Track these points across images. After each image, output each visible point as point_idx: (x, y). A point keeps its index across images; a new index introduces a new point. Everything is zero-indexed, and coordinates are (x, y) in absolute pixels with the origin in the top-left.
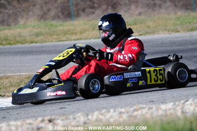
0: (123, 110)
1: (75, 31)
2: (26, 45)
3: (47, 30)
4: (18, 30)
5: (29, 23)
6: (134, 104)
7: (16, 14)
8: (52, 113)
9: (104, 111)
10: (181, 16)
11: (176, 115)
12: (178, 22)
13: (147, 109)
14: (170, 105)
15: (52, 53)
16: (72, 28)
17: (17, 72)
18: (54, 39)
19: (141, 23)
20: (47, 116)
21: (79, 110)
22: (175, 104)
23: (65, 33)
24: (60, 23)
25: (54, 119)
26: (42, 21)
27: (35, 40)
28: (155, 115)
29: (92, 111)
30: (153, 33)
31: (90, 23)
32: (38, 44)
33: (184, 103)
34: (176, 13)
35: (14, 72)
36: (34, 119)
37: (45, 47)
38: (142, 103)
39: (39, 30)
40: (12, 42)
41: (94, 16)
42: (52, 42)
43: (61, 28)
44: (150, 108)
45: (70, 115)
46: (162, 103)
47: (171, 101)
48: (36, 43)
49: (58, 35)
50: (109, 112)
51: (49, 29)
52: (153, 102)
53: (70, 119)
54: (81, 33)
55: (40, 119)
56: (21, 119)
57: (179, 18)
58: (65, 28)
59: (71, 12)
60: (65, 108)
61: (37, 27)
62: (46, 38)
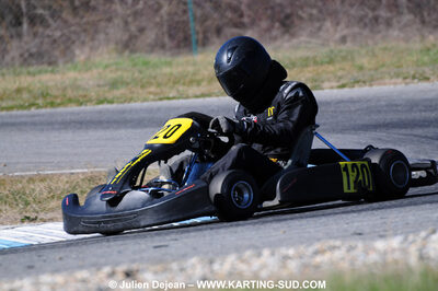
0: (291, 252)
1: (198, 77)
2: (89, 108)
3: (136, 75)
4: (72, 74)
5: (97, 60)
6: (319, 240)
7: (69, 39)
8: (137, 257)
9: (248, 253)
11: (407, 265)
12: (426, 59)
13: (344, 249)
14: (395, 242)
15: (146, 126)
16: (191, 69)
18: (150, 93)
19: (344, 58)
21: (195, 251)
22: (406, 239)
23: (176, 81)
25: (138, 270)
26: (127, 53)
27: (110, 96)
28: (359, 263)
29: (224, 253)
30: (371, 81)
32: (114, 106)
33: (425, 238)
34: (423, 37)
36: (93, 270)
37: (131, 111)
38: (336, 238)
40: (59, 101)
42: (145, 100)
43: (167, 70)
44: (351, 249)
45: (174, 261)
46: (381, 237)
47: (402, 233)
48: (111, 102)
49: (159, 85)
50: (259, 255)
51: (140, 72)
52: (360, 234)
53: (171, 271)
54: (211, 80)
55: (107, 270)
56: (66, 270)
57: (428, 49)
58: (176, 70)
59: (190, 35)
60: (166, 246)
61: (114, 67)
62: (132, 92)
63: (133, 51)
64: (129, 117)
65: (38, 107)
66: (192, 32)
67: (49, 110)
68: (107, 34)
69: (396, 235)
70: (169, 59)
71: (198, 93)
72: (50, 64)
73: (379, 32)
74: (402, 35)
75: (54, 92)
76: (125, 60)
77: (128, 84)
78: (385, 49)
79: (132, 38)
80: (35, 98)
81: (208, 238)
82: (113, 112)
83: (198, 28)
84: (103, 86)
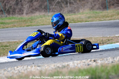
1: (108, 16)
2: (83, 23)
3: (94, 15)
4: (79, 15)
5: (85, 12)
8: (96, 57)
15: (96, 27)
16: (107, 14)
17: (78, 37)
18: (97, 19)
20: (93, 58)
21: (109, 56)
23: (103, 17)
24: (101, 11)
25: (97, 60)
26: (92, 10)
27: (88, 20)
29: (116, 56)
32: (89, 22)
35: (77, 37)
36: (86, 60)
37: (93, 23)
39: (90, 15)
40: (76, 21)
42: (96, 21)
43: (101, 14)
45: (104, 58)
48: (88, 21)
49: (99, 18)
51: (95, 14)
53: (105, 60)
54: (111, 16)
55: (89, 60)
56: (80, 60)
58: (103, 14)
59: (106, 6)
60: (102, 54)
62: (93, 19)
63: (93, 10)
65: (72, 23)
67: (74, 24)
68: (87, 6)
70: (102, 12)
71: (109, 19)
72: (74, 13)
75: (75, 19)
76: (92, 12)
77: (92, 17)
80: (71, 21)
81: (112, 53)
82: (89, 24)
83: (108, 4)
84: (87, 18)
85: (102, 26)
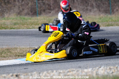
0: (61, 71)
1: (38, 23)
2: (8, 30)
4: (4, 21)
5: (11, 17)
6: (69, 68)
7: (3, 11)
8: (19, 71)
9: (50, 71)
10: (102, 17)
11: (93, 76)
12: (100, 21)
13: (76, 71)
14: (90, 70)
16: (36, 21)
18: (25, 27)
21: (35, 70)
22: (93, 69)
25: (19, 75)
26: (19, 16)
27: (14, 27)
28: (80, 75)
29: (43, 71)
31: (47, 19)
32: (15, 30)
33: (98, 69)
34: (99, 15)
36: (7, 74)
37: (19, 32)
38: (73, 68)
39: (17, 21)
41: (50, 14)
42: (23, 29)
43: (30, 21)
44: (78, 71)
45: (29, 72)
46: (86, 68)
47: (91, 68)
48: (14, 29)
49: (27, 25)
50: (53, 72)
51: (22, 21)
52: (80, 67)
57: (101, 18)
58: (32, 21)
59: (36, 12)
60: (27, 68)
61: (15, 19)
62: (20, 26)
63: (21, 15)
64: (18, 33)
66: (37, 11)
68: (14, 10)
69: (90, 68)
70: (30, 18)
73: (88, 13)
74: (94, 14)
76: (18, 18)
77: (19, 24)
78: (89, 18)
79: (21, 11)
81: (39, 67)
82: (14, 32)
83: (39, 10)
84: (13, 24)
85: (29, 35)
